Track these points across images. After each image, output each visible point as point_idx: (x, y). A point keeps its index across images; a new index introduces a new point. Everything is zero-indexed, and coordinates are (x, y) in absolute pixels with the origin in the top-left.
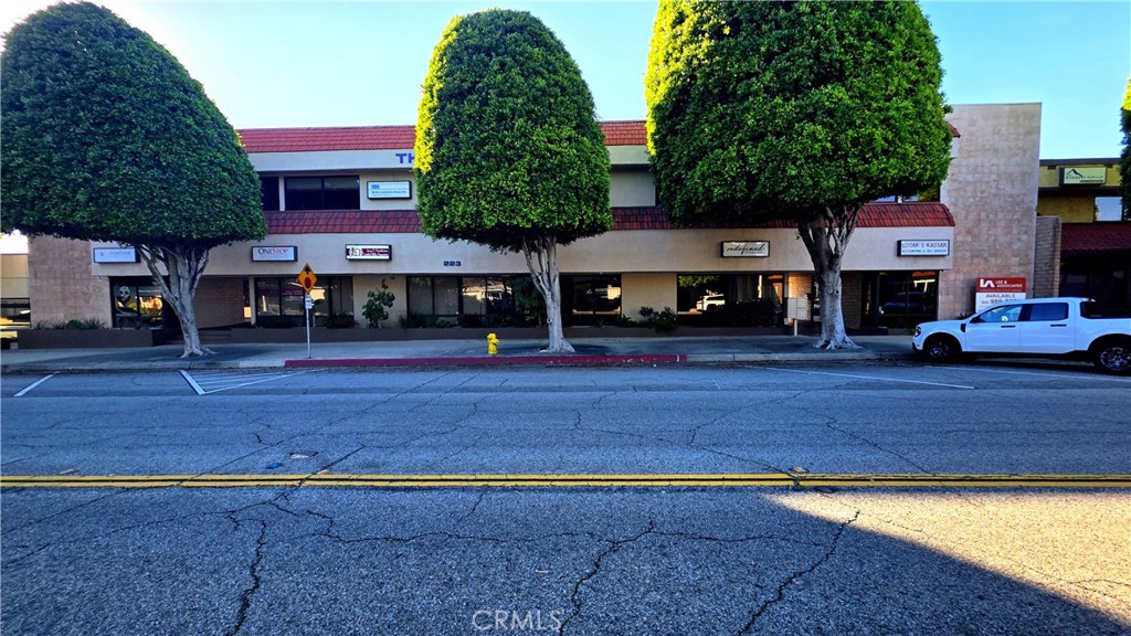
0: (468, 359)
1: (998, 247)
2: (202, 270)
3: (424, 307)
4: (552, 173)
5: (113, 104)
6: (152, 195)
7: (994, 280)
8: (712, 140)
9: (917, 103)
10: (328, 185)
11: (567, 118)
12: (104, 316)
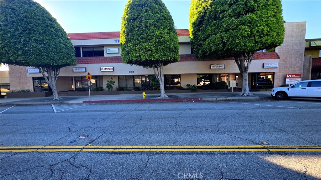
0: (137, 100)
1: (292, 65)
2: (58, 75)
3: (123, 85)
4: (162, 43)
5: (29, 24)
6: (41, 52)
7: (291, 75)
8: (211, 32)
9: (277, 19)
10: (95, 50)
11: (166, 27)
12: (31, 89)
